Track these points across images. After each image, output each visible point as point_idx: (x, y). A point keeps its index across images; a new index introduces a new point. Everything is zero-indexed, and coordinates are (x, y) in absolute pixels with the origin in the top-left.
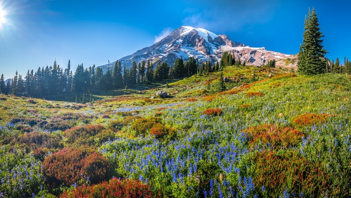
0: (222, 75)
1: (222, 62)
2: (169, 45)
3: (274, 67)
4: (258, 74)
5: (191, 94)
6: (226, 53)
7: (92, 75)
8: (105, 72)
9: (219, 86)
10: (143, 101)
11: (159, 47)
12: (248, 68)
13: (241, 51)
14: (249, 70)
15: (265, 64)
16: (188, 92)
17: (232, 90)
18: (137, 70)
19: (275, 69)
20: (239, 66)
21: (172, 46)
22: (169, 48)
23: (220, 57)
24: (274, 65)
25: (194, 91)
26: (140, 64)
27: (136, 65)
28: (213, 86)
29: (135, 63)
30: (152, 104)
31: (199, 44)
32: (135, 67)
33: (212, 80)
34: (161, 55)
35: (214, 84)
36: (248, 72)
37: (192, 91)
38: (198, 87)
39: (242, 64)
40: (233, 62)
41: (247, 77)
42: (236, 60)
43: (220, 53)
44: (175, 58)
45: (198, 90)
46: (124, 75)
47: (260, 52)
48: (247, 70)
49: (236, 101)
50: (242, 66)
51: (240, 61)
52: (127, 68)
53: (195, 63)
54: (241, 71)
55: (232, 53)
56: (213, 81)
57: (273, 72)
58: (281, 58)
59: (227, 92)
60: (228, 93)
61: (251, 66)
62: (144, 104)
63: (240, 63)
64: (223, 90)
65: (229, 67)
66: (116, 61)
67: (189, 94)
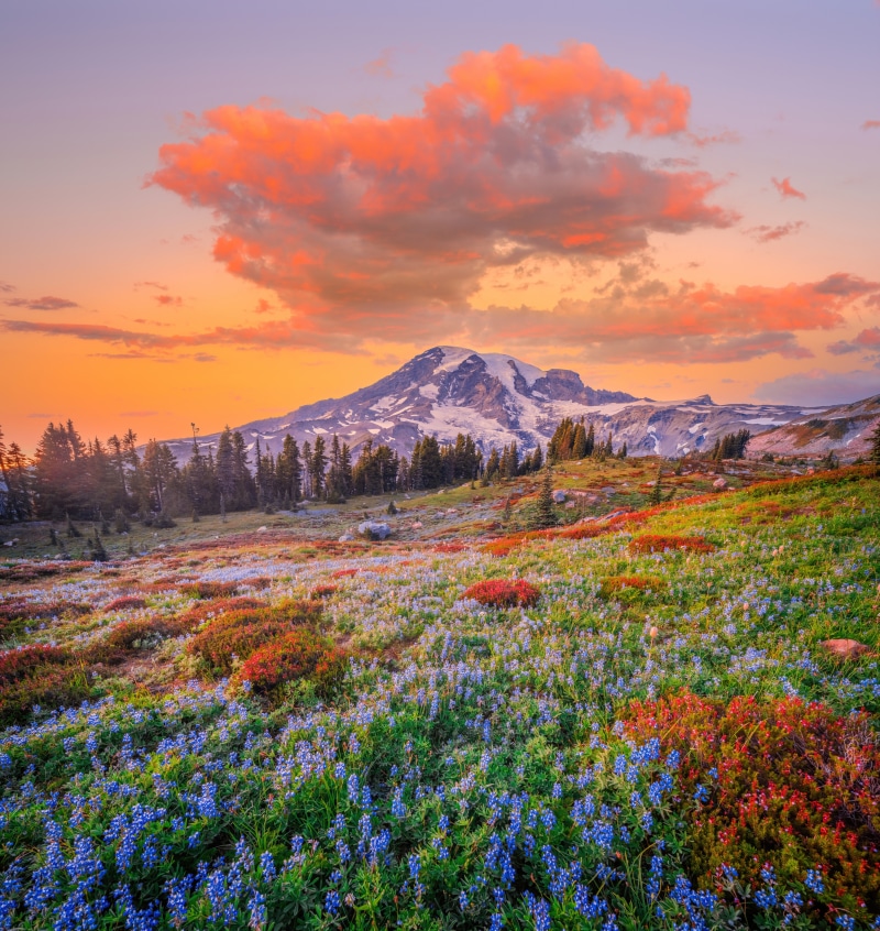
0: (548, 483)
1: (553, 448)
2: (399, 398)
3: (741, 456)
4: (673, 480)
5: (457, 530)
6: (568, 422)
7: (130, 466)
8: (183, 462)
9: (539, 513)
10: (311, 547)
11: (368, 402)
12: (635, 463)
13: (616, 416)
14: (636, 470)
15: (702, 450)
16: (449, 526)
17: (578, 526)
18: (302, 461)
19: (740, 461)
20: (603, 460)
21: (406, 404)
22: (400, 407)
23: (547, 435)
24: (742, 448)
25: (466, 523)
26: (307, 445)
27: (296, 450)
28: (521, 512)
29: (290, 442)
30: (336, 554)
31: (488, 399)
32: (295, 453)
33: (520, 496)
34: (375, 427)
35: (523, 506)
36: (634, 475)
37: (460, 525)
38: (478, 515)
39: (615, 452)
40: (587, 449)
41: (629, 490)
42: (596, 442)
43: (550, 424)
44: (417, 437)
45: (477, 521)
46: (259, 474)
47: (687, 414)
48: (631, 470)
49: (593, 562)
50: (613, 461)
51: (609, 443)
52: (264, 453)
53: (473, 451)
54: (610, 474)
55: (586, 425)
56: (522, 500)
57: (732, 471)
58: (777, 423)
59: (561, 530)
60: (565, 536)
61: (647, 458)
62: (312, 556)
63: (609, 450)
64: (547, 525)
65: (571, 463)
66: (223, 430)
67: (451, 530)
